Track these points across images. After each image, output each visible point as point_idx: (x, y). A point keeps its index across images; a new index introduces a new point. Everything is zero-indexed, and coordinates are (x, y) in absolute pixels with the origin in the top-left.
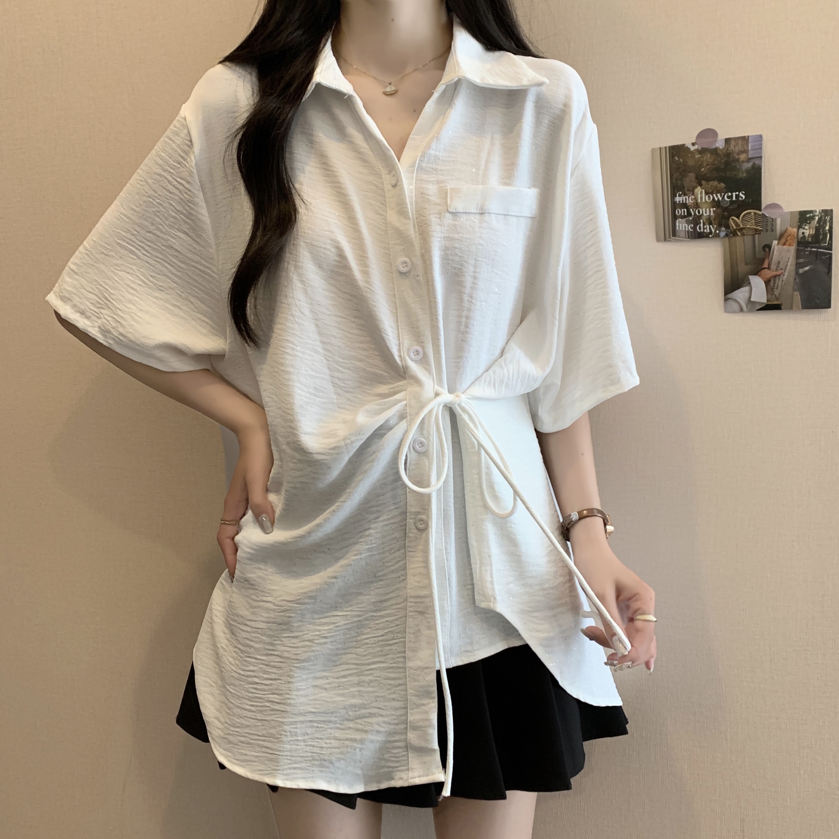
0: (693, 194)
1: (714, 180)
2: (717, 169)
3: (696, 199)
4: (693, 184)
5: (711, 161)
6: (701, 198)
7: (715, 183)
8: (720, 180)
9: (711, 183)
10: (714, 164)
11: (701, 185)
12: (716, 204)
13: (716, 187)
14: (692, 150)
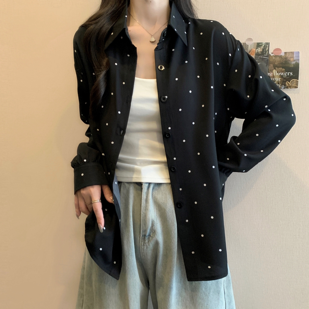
0: (272, 72)
1: (280, 67)
2: (282, 63)
3: (273, 74)
4: (272, 68)
5: (279, 60)
6: (275, 74)
7: (281, 68)
8: (283, 68)
9: (279, 68)
10: (281, 61)
11: (275, 69)
12: (281, 76)
13: (281, 70)
14: (271, 55)
